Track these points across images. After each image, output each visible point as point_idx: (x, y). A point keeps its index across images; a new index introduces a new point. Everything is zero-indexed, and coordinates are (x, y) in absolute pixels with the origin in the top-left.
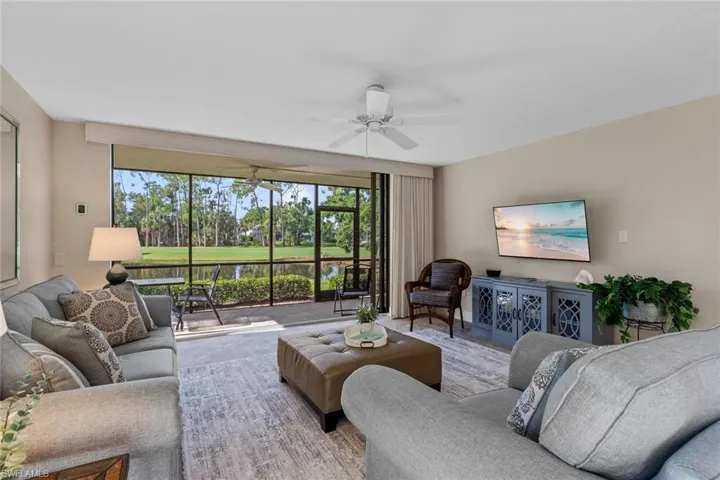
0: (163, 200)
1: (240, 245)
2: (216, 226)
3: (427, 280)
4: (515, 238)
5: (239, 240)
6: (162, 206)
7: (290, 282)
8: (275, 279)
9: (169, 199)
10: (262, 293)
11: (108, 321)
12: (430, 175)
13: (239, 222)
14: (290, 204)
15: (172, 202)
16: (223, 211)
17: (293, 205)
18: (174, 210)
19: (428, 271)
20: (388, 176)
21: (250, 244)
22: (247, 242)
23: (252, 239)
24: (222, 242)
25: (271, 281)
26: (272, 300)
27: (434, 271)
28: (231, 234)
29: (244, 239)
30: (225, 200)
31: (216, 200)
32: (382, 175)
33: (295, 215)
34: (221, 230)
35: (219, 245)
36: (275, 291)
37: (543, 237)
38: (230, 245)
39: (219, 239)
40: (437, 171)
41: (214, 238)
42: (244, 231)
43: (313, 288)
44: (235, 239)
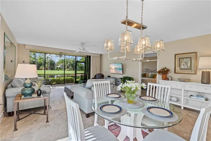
0: (32, 56)
1: (56, 70)
2: (49, 64)
3: (96, 78)
4: (113, 70)
5: (56, 69)
6: (32, 58)
7: (69, 79)
8: (65, 78)
9: (34, 56)
10: (62, 81)
12: (100, 56)
13: (56, 63)
14: (72, 58)
15: (35, 56)
16: (51, 60)
17: (72, 59)
18: (35, 59)
19: (96, 76)
20: (90, 56)
21: (59, 70)
22: (58, 69)
23: (60, 68)
24: (50, 69)
25: (64, 78)
26: (64, 83)
27: (97, 76)
28: (53, 67)
29: (57, 68)
30: (52, 56)
31: (49, 56)
32: (89, 56)
33: (73, 62)
34: (50, 65)
35: (49, 70)
36: (65, 81)
38: (53, 70)
39: (50, 68)
40: (101, 55)
41: (48, 68)
42: (57, 66)
43: (74, 81)
44: (55, 68)
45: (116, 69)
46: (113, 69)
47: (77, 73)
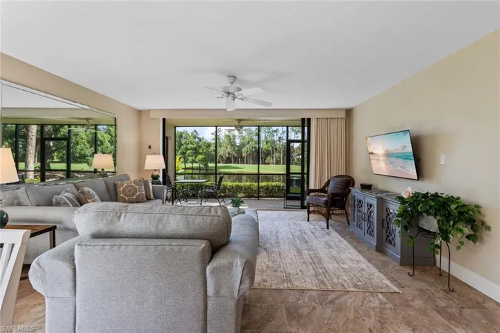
2: (282, 152)
3: (326, 189)
4: (378, 160)
11: (130, 193)
13: (295, 150)
20: (310, 119)
25: (258, 185)
27: (331, 184)
34: (284, 155)
35: (283, 165)
37: (392, 159)
39: (283, 160)
40: (349, 112)
41: (280, 160)
45: (389, 155)
46: (381, 158)
47: (291, 171)
